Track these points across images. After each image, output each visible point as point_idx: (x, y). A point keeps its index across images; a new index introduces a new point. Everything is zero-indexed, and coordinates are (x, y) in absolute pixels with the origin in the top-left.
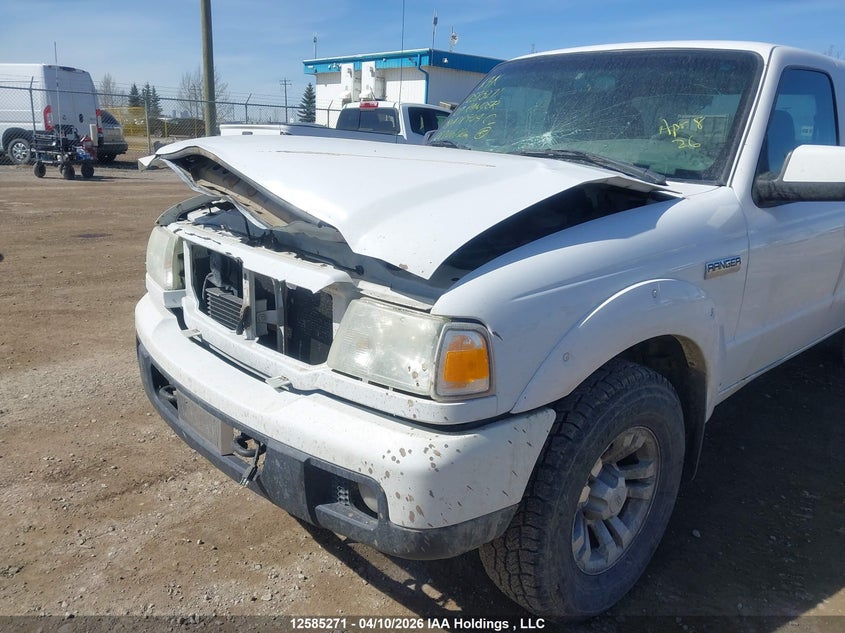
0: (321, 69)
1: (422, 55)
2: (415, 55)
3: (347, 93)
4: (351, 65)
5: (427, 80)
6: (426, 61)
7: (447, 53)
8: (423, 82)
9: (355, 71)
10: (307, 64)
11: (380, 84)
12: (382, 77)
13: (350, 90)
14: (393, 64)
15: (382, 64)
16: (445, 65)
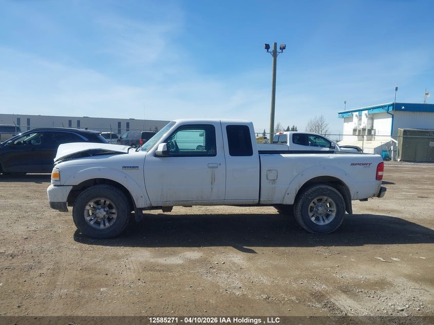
0: (345, 115)
1: (389, 106)
2: (385, 106)
3: (355, 126)
4: (357, 113)
5: (393, 118)
6: (391, 108)
7: (403, 104)
8: (390, 119)
9: (359, 116)
10: (339, 114)
11: (370, 121)
12: (372, 118)
13: (357, 125)
14: (376, 111)
15: (371, 112)
16: (403, 110)
